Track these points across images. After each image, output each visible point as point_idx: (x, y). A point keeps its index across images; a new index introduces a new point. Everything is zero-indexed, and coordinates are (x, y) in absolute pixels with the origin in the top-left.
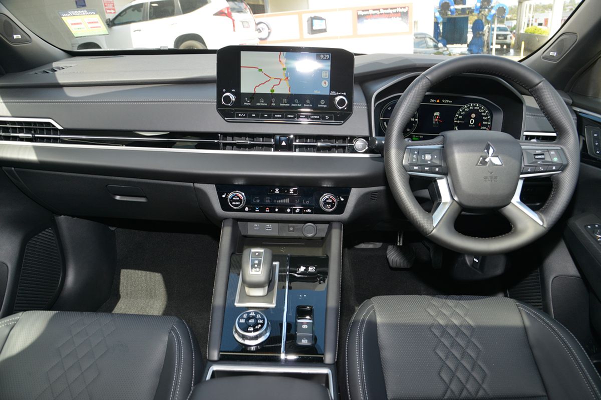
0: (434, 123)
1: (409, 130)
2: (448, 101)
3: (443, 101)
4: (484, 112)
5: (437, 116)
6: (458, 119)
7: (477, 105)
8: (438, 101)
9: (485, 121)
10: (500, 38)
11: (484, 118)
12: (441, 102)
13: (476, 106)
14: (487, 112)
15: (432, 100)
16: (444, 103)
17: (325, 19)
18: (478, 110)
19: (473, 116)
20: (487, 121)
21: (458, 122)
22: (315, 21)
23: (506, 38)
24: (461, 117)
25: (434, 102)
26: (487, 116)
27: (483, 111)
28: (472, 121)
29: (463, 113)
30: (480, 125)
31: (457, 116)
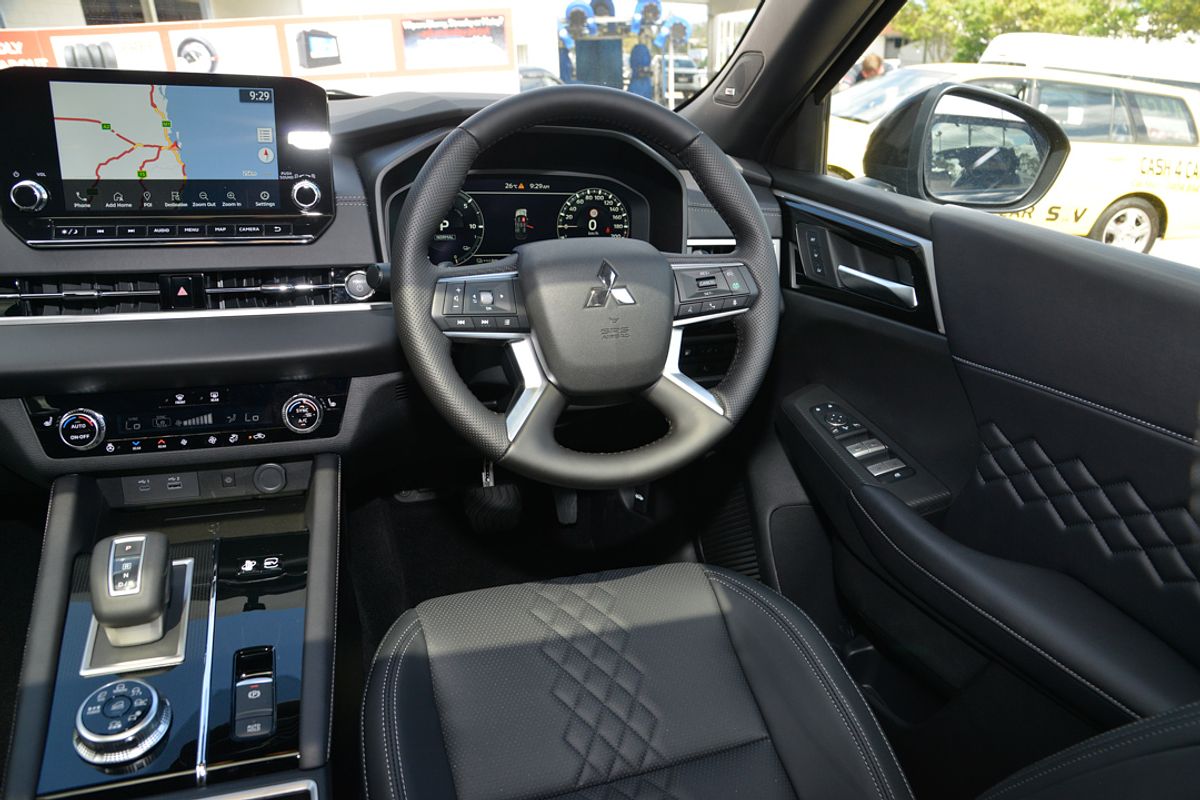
0: (517, 230)
1: (467, 249)
2: (541, 186)
3: (532, 185)
4: (615, 205)
5: (521, 217)
6: (565, 221)
7: (600, 192)
8: (521, 186)
9: (618, 222)
10: (681, 79)
11: (615, 217)
12: (527, 188)
13: (597, 194)
14: (619, 205)
15: (509, 186)
16: (533, 190)
17: (335, 37)
18: (601, 202)
19: (594, 213)
20: (621, 222)
21: (566, 226)
22: (314, 41)
23: (691, 81)
24: (570, 217)
25: (513, 190)
26: (620, 213)
27: (611, 203)
28: (593, 223)
29: (574, 209)
30: (608, 230)
31: (563, 214)
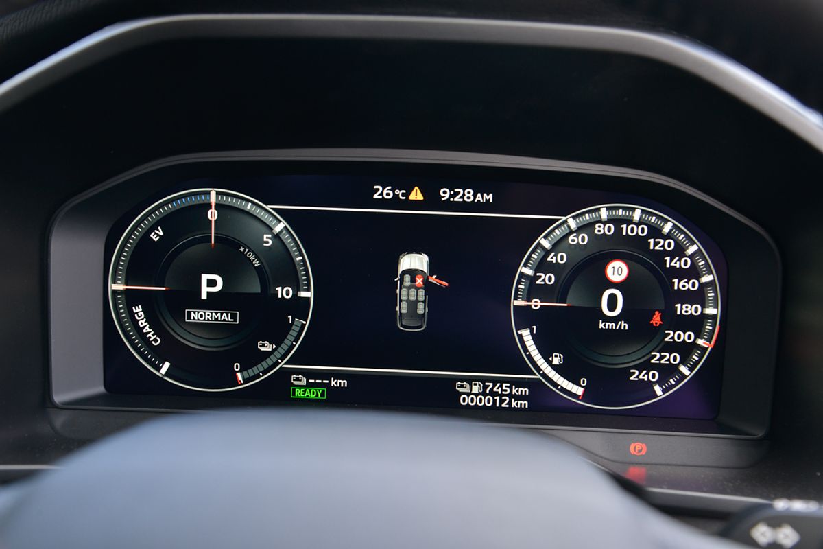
0: (403, 308)
1: (268, 348)
2: (468, 195)
3: (445, 194)
4: (679, 251)
5: (413, 273)
6: (534, 290)
7: (637, 215)
8: (417, 195)
9: (688, 297)
11: (680, 284)
12: (432, 200)
13: (629, 221)
14: (691, 250)
15: (386, 193)
16: (449, 205)
18: (641, 242)
19: (617, 271)
20: (698, 297)
21: (536, 304)
24: (547, 279)
25: (395, 202)
26: (694, 273)
27: (668, 245)
28: (612, 299)
29: (560, 258)
30: (657, 319)
31: (528, 271)
